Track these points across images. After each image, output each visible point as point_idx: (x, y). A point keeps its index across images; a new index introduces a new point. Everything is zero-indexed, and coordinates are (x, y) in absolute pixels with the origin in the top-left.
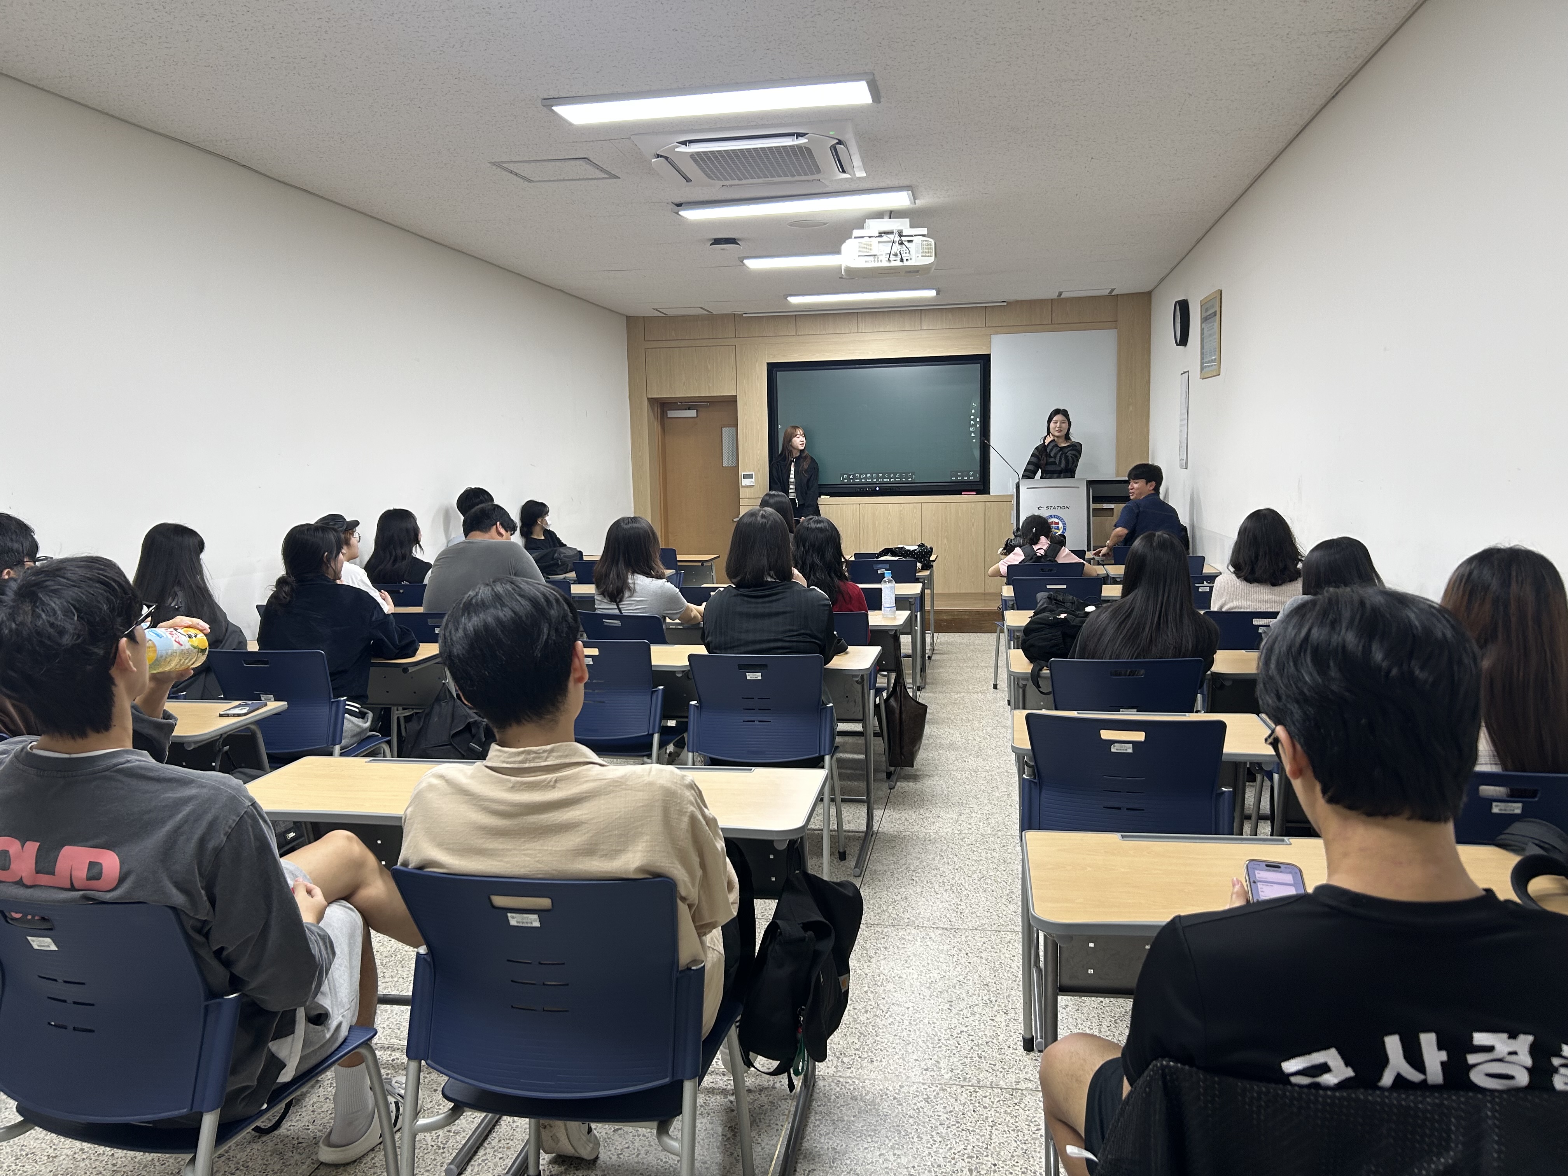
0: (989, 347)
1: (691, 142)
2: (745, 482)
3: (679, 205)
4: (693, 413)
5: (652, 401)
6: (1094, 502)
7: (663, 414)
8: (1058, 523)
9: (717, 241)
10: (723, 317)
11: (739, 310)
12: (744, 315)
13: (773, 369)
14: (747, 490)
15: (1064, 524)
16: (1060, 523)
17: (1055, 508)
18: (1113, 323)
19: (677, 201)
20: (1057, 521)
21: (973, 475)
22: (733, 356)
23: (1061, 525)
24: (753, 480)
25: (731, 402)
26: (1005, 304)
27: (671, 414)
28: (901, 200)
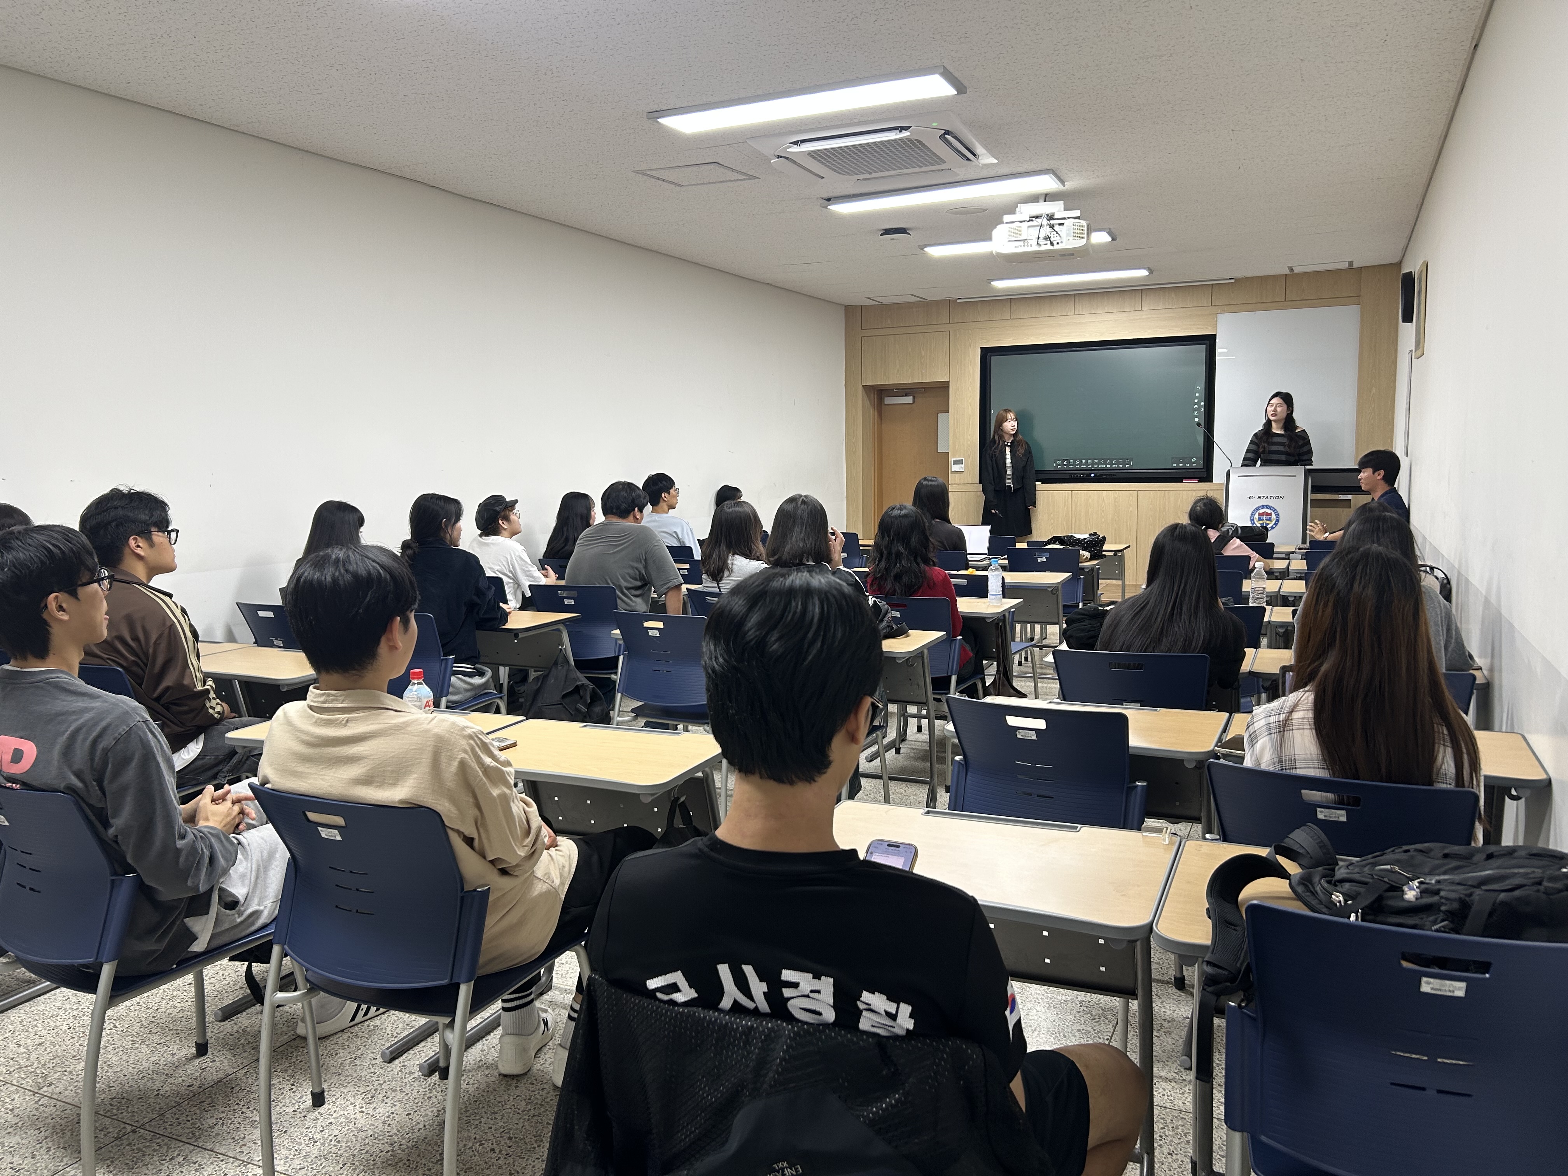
0: (1215, 326)
1: (803, 141)
2: (955, 468)
3: (829, 200)
4: (909, 400)
5: (867, 389)
6: (1312, 492)
7: (881, 400)
8: (1270, 514)
9: (887, 232)
10: (938, 303)
11: (953, 296)
12: (958, 301)
13: (987, 354)
14: (957, 475)
15: (1277, 515)
16: (1273, 513)
17: (1267, 497)
18: (1356, 298)
19: (826, 196)
20: (1269, 511)
21: (1196, 462)
22: (947, 342)
23: (1273, 516)
24: (963, 465)
25: (944, 387)
26: (1233, 281)
27: (888, 401)
28: (1047, 183)
